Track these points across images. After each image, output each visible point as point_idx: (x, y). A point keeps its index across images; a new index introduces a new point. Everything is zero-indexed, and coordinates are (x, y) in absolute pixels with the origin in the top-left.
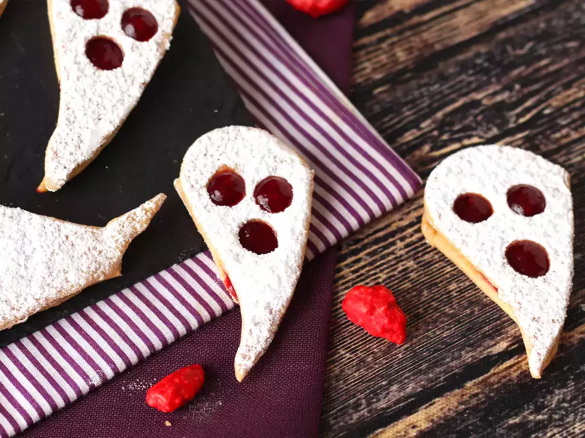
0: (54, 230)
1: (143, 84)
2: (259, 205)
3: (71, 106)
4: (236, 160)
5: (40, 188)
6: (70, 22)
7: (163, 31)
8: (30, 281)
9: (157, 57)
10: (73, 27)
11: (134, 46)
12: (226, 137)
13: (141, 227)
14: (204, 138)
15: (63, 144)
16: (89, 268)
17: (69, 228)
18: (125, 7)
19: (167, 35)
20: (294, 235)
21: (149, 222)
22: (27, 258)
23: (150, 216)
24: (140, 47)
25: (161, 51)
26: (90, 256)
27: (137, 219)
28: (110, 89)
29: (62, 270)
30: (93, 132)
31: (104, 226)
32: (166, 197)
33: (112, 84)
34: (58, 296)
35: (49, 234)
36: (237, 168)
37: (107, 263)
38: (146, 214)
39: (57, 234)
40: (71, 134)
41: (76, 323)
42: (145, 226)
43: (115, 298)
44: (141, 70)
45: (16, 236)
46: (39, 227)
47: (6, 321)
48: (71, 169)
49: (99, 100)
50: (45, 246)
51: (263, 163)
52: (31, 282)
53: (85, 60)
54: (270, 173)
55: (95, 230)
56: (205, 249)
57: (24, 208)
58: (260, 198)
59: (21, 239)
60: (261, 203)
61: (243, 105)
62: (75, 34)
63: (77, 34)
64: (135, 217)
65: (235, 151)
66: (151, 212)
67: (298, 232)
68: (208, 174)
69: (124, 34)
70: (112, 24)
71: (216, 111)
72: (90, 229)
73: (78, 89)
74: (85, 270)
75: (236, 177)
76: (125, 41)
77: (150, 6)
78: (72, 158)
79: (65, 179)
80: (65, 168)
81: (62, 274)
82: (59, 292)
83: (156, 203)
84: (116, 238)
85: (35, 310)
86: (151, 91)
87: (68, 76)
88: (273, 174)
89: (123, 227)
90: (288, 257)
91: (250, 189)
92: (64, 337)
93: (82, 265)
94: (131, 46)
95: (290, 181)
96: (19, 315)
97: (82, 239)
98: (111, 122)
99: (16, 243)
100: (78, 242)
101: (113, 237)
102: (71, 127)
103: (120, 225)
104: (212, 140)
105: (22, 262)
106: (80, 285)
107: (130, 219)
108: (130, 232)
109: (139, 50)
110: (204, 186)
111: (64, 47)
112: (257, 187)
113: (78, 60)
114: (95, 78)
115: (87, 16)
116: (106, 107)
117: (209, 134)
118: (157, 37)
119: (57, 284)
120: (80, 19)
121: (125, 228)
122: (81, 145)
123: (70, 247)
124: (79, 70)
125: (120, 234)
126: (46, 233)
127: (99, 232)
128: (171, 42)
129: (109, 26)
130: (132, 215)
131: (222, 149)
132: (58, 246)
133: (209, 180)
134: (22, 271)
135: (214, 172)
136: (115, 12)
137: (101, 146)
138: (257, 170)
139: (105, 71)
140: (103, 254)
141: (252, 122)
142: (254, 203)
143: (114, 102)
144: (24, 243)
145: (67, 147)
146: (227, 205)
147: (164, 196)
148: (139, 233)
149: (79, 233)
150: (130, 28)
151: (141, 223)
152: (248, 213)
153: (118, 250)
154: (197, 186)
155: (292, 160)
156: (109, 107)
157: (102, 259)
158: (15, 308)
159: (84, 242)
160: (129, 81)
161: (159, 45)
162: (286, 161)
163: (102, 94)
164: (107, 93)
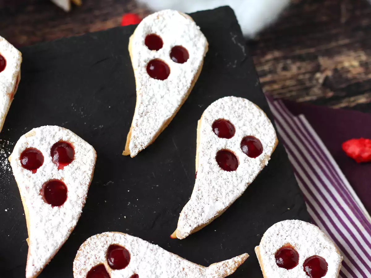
0: (176, 263)
1: (248, 183)
2: (305, 272)
3: (201, 189)
4: (296, 242)
5: (173, 236)
6: (210, 137)
7: (266, 154)
9: (259, 168)
10: (211, 140)
11: (246, 160)
12: (292, 226)
13: (230, 272)
14: (279, 224)
15: (192, 211)
17: (186, 263)
18: (245, 134)
19: (268, 156)
21: (235, 270)
22: (157, 277)
23: (237, 266)
24: (249, 160)
25: (262, 165)
27: (229, 267)
28: (227, 183)
30: (211, 207)
31: (207, 267)
32: (249, 256)
33: (228, 180)
35: (173, 265)
36: (296, 247)
38: (235, 264)
39: (177, 266)
40: (198, 206)
42: (233, 271)
44: (247, 175)
45: (153, 262)
46: (168, 259)
48: (194, 228)
49: (219, 189)
50: (169, 272)
51: (313, 246)
53: (214, 162)
54: (316, 253)
55: (201, 268)
57: (161, 245)
58: (307, 268)
59: (155, 264)
60: (307, 271)
61: (306, 208)
62: (212, 145)
63: (213, 145)
64: (227, 265)
65: (297, 235)
66: (238, 263)
68: (278, 247)
69: (241, 150)
70: (235, 143)
71: (289, 209)
72: (198, 267)
73: (207, 180)
75: (294, 252)
76: (241, 156)
77: (260, 137)
78: (195, 220)
79: (189, 233)
80: (190, 226)
83: (242, 259)
84: (213, 275)
86: (252, 188)
87: (203, 170)
88: (317, 255)
89: (219, 269)
91: (301, 261)
94: (244, 159)
95: (327, 261)
97: (193, 272)
98: (223, 203)
99: (151, 267)
100: (189, 273)
101: (211, 274)
102: (199, 201)
103: (218, 268)
104: (283, 226)
107: (224, 265)
108: (223, 273)
109: (248, 162)
110: (273, 254)
111: (203, 152)
112: (306, 261)
113: (211, 161)
114: (219, 174)
115: (221, 135)
116: (222, 193)
117: (282, 222)
118: (261, 156)
120: (216, 136)
121: (220, 270)
122: (203, 214)
123: (184, 276)
124: (210, 167)
125: (216, 273)
126: (171, 264)
127: (204, 270)
128: (269, 161)
129: (233, 144)
130: (226, 263)
131: (289, 233)
132: (177, 273)
133: (277, 250)
135: (281, 246)
136: (238, 136)
137: (215, 217)
138: (308, 251)
139: (226, 171)
141: (310, 220)
142: (302, 270)
143: (228, 191)
144: (156, 268)
145: (194, 213)
146: (286, 268)
147: (247, 255)
148: (228, 275)
149: (191, 268)
150: (246, 148)
151: (230, 269)
152: (298, 276)
154: (270, 253)
155: (331, 248)
156: (224, 194)
159: (193, 275)
160: (239, 180)
161: (261, 161)
162: (327, 248)
163: (221, 185)
164: (224, 185)
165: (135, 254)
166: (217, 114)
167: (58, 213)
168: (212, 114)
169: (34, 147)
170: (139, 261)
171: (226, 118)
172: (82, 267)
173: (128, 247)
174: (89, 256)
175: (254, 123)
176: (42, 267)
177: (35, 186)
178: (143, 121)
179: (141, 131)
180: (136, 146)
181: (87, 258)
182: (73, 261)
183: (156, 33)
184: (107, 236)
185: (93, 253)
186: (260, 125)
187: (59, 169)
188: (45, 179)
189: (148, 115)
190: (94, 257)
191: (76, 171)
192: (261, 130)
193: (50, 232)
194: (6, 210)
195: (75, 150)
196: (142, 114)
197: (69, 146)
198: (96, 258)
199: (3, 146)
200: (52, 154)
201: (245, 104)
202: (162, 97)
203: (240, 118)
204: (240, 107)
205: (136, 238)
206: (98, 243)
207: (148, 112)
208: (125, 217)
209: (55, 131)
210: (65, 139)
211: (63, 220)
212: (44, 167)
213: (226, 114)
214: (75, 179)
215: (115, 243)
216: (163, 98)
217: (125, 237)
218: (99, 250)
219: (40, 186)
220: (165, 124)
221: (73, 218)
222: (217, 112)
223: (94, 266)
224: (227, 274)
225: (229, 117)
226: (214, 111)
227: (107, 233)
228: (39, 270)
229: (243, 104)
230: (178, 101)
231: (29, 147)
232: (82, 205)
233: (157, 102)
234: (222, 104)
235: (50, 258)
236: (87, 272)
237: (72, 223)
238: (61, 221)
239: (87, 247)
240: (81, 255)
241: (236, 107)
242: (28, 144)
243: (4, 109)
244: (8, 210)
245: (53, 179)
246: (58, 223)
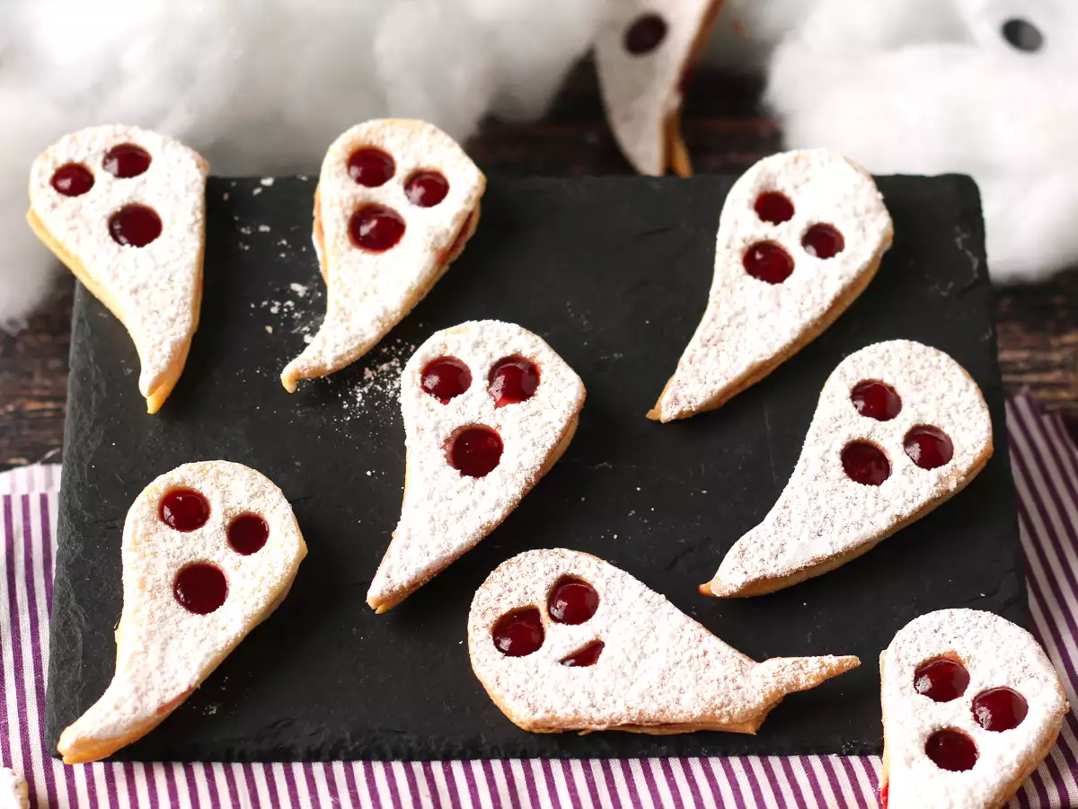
0: (693, 638)
1: (898, 516)
2: (973, 714)
3: (790, 505)
4: (973, 652)
5: (704, 587)
6: (840, 410)
7: (956, 466)
8: (632, 684)
9: (931, 491)
10: (841, 417)
11: (909, 469)
12: (974, 621)
13: (806, 682)
15: (758, 545)
16: (714, 699)
17: (714, 643)
18: (920, 421)
19: (959, 472)
20: (999, 763)
21: (820, 681)
22: (643, 656)
23: (825, 673)
24: (915, 472)
25: (941, 487)
26: (722, 686)
27: (806, 670)
28: (851, 505)
29: (678, 687)
30: (802, 546)
31: (760, 662)
32: (860, 663)
33: (855, 501)
34: (658, 715)
35: (685, 641)
36: (968, 661)
37: (740, 705)
38: (821, 668)
39: (694, 644)
40: (773, 537)
41: (670, 768)
42: (812, 682)
43: (735, 762)
44: (902, 500)
45: (642, 625)
46: (677, 627)
47: (577, 717)
48: (752, 578)
49: (831, 513)
50: (672, 651)
51: (1006, 668)
52: (633, 686)
53: (836, 460)
54: (1009, 682)
55: (746, 660)
57: (670, 598)
58: (980, 706)
59: (647, 630)
60: (978, 714)
62: (840, 427)
63: (842, 428)
64: (804, 666)
65: (977, 640)
66: (829, 670)
67: (1007, 763)
69: (903, 450)
70: (893, 433)
71: (983, 595)
72: (739, 656)
73: (809, 490)
74: (707, 697)
76: (899, 458)
77: (954, 432)
78: (760, 565)
79: (740, 587)
80: (746, 573)
81: (677, 692)
82: (661, 711)
83: (841, 663)
84: (766, 680)
85: (620, 720)
87: (805, 470)
88: (1011, 687)
89: (783, 670)
90: (976, 785)
91: (972, 691)
92: (646, 776)
93: (706, 692)
94: (904, 468)
95: (1029, 703)
96: (597, 716)
97: (724, 662)
98: (831, 544)
99: (637, 633)
100: (716, 664)
101: (763, 676)
103: (780, 667)
104: (953, 617)
105: (634, 657)
106: (692, 715)
107: (797, 665)
108: (789, 681)
109: (911, 475)
110: (914, 666)
112: (982, 693)
113: (828, 456)
114: (837, 485)
115: (866, 412)
116: (835, 525)
117: (954, 611)
118: (943, 470)
119: (663, 701)
120: (855, 412)
121: (785, 673)
122: (780, 555)
123: (703, 666)
124: (822, 468)
125: (775, 676)
126: (681, 637)
127: (750, 666)
129: (888, 433)
130: (802, 662)
131: (960, 632)
132: (688, 658)
133: (924, 660)
134: (628, 668)
135: (936, 655)
136: (905, 420)
137: (805, 567)
138: (993, 674)
139: (856, 482)
140: (740, 691)
142: (968, 708)
143: (849, 521)
144: (647, 637)
145: (761, 550)
146: (931, 698)
147: (857, 660)
148: (801, 688)
149: (723, 654)
150: (916, 450)
151: (808, 675)
152: (954, 717)
153: (762, 694)
154: (906, 663)
155: (1046, 680)
156: (838, 527)
157: (735, 696)
158: (597, 706)
159: (724, 668)
160: (880, 506)
161: (941, 479)
162: (1038, 678)
163: (838, 507)
164: (844, 509)
165: (611, 603)
166: (870, 367)
167: (470, 489)
168: (859, 367)
169: (458, 356)
170: (615, 616)
171: (888, 381)
172: (492, 603)
173: (599, 586)
174: (512, 584)
175: (947, 402)
176: (405, 584)
177: (436, 428)
178: (706, 355)
179: (695, 374)
180: (676, 401)
181: (507, 588)
182: (477, 589)
183: (783, 190)
184: (563, 557)
185: (522, 582)
186: (960, 409)
187: (497, 406)
188: (462, 421)
189: (720, 345)
190: (521, 590)
191: (530, 418)
192: (960, 418)
193: (442, 522)
194: (369, 473)
195: (541, 377)
196: (708, 341)
197: (534, 371)
198: (526, 593)
199: (400, 353)
200: (491, 377)
201: (939, 361)
202: (760, 317)
203: (920, 386)
204: (926, 364)
205: (621, 571)
206: (539, 565)
207: (722, 341)
208: (615, 537)
209: (510, 334)
210: (526, 353)
211: (475, 504)
212: (468, 398)
213: (890, 373)
214: (524, 432)
215: (576, 572)
216: (762, 319)
217: (600, 566)
218: (535, 579)
219: (447, 430)
220: (755, 370)
221: (498, 505)
222: (872, 364)
223: (516, 607)
224: (799, 685)
225: (895, 378)
226: (865, 362)
227: (565, 551)
228: (397, 588)
229: (934, 360)
230: (793, 330)
231: (447, 354)
232: (524, 483)
233: (747, 324)
234: (888, 351)
235: (428, 570)
236: (499, 615)
237: (492, 514)
238: (471, 504)
239: (514, 568)
240: (495, 580)
241: (917, 364)
242: (446, 347)
243: (419, 276)
244: (372, 474)
245: (478, 423)
246: (462, 508)
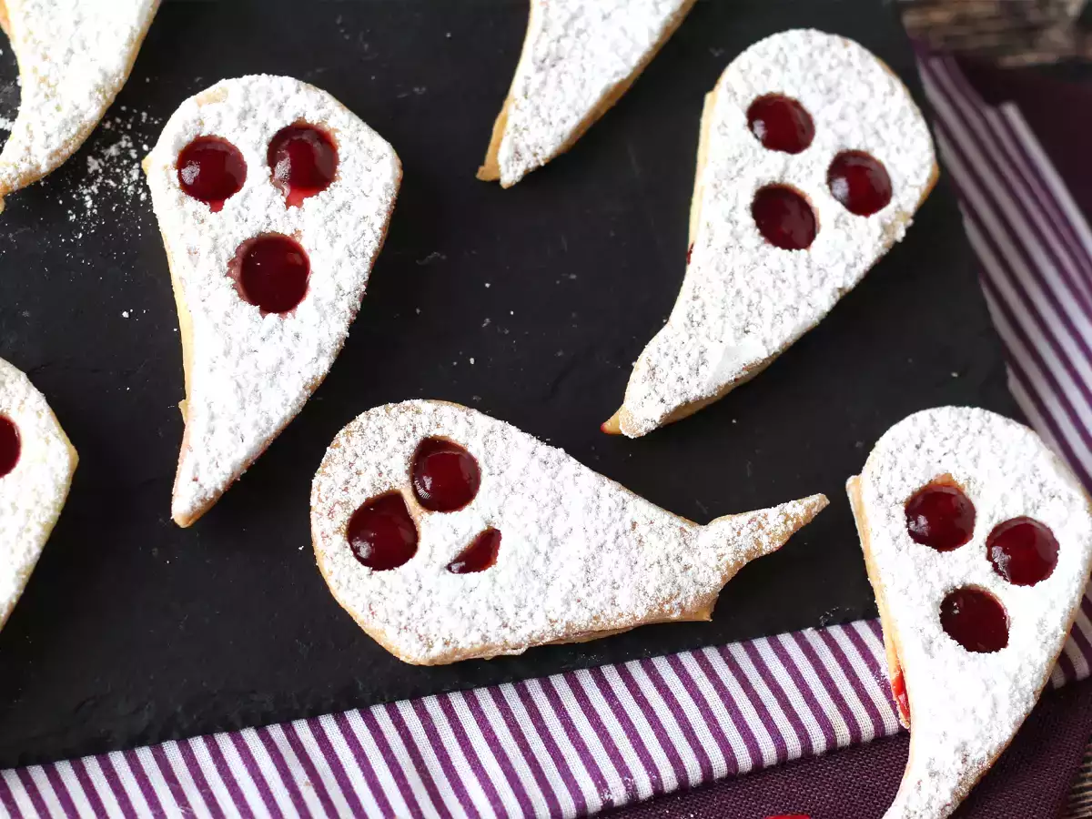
0: (614, 506)
1: (840, 290)
2: (991, 563)
3: (704, 295)
4: (971, 471)
5: (609, 426)
6: (739, 145)
7: (899, 206)
8: (548, 584)
9: (877, 248)
10: (741, 155)
11: (841, 219)
12: (963, 424)
13: (769, 544)
14: (923, 416)
15: (671, 358)
16: (659, 590)
17: (642, 509)
18: (842, 145)
19: (905, 214)
20: (1041, 633)
21: (785, 540)
22: (554, 542)
23: (791, 528)
24: (850, 222)
25: (888, 240)
26: (667, 570)
27: (768, 528)
28: (779, 283)
29: (609, 582)
30: (729, 353)
31: (704, 525)
32: (828, 502)
33: (784, 276)
34: (591, 624)
35: (604, 511)
36: (969, 486)
37: (692, 591)
38: (785, 523)
39: (617, 515)
40: (689, 344)
41: (607, 683)
42: (778, 544)
43: (687, 659)
44: (842, 266)
45: (543, 497)
46: (590, 493)
47: (487, 644)
48: (672, 407)
49: (755, 298)
50: (591, 531)
51: (1018, 489)
52: (550, 587)
53: (747, 220)
55: (687, 525)
56: (871, 615)
57: (570, 451)
58: (997, 550)
59: (551, 505)
60: (996, 560)
61: (1005, 379)
62: (742, 169)
63: (745, 170)
64: (763, 522)
65: (973, 453)
66: (795, 522)
67: (1050, 630)
68: (916, 482)
69: (828, 191)
70: (811, 169)
71: (955, 375)
72: (678, 522)
73: (722, 269)
74: (651, 591)
75: (963, 502)
76: (826, 205)
77: (888, 156)
78: (679, 387)
79: (657, 421)
80: (662, 401)
81: (608, 588)
82: (595, 618)
83: (808, 509)
84: (720, 551)
85: (543, 638)
86: (850, 306)
87: (710, 240)
88: (1030, 515)
89: (739, 534)
90: (1020, 669)
91: (982, 529)
92: (579, 701)
93: (648, 582)
94: (835, 216)
95: (1058, 536)
96: (512, 639)
97: (661, 535)
98: (764, 342)
99: (541, 510)
100: (650, 538)
101: (715, 547)
102: (692, 331)
103: (734, 529)
104: (936, 423)
105: (543, 547)
106: (635, 618)
107: (755, 523)
108: (749, 547)
109: (847, 228)
110: (901, 502)
111: (715, 186)
112: (996, 530)
113: (736, 216)
114: (756, 255)
115: (771, 142)
116: (764, 313)
117: (934, 412)
118: (886, 213)
119: (595, 603)
120: (757, 144)
121: (741, 537)
122: (702, 369)
123: (634, 544)
124: (732, 233)
125: (729, 545)
126: (598, 507)
127: (694, 533)
128: (909, 230)
129: (805, 171)
130: (759, 518)
131: (950, 444)
132: (613, 537)
133: (913, 493)
134: (539, 563)
135: (926, 482)
136: (823, 149)
137: (736, 380)
138: (1004, 499)
139: (779, 249)
140: (690, 572)
141: (1013, 412)
142: (983, 555)
143: (780, 307)
144: (555, 515)
145: (676, 365)
146: (934, 547)
147: (824, 500)
148: (764, 553)
149: (657, 524)
150: (842, 186)
151: (771, 535)
153: (718, 573)
154: (890, 499)
155: (1071, 499)
156: (768, 315)
157: (685, 581)
158: (510, 624)
159: (662, 543)
160: (817, 276)
161: (886, 228)
162: (1060, 497)
163: (762, 289)
164: (771, 289)
165: (497, 472)
166: (764, 77)
167: (278, 333)
168: (751, 79)
169: (220, 134)
170: (506, 490)
171: (791, 93)
172: (338, 495)
173: (475, 449)
174: (359, 464)
175: (872, 114)
176: (220, 487)
177: (215, 248)
178: (544, 83)
179: (535, 112)
180: (517, 155)
181: (354, 470)
182: (313, 477)
184: (417, 412)
185: (372, 457)
186: (890, 120)
187: (288, 204)
188: (247, 232)
189: (560, 66)
190: (373, 470)
191: (337, 216)
192: (891, 135)
193: (252, 387)
194: (125, 314)
195: (339, 151)
196: (543, 61)
197: (324, 139)
198: (380, 474)
199: (129, 127)
200: (272, 160)
201: (850, 55)
202: (604, 17)
203: (833, 95)
204: (834, 62)
205: (500, 423)
206: (389, 429)
207: (561, 58)
208: (472, 361)
209: (285, 93)
210: (312, 118)
211: (290, 354)
212: (246, 196)
213: (792, 82)
214: (334, 238)
215: (439, 432)
216: (606, 21)
217: (470, 419)
218: (389, 450)
219: (229, 250)
220: (608, 95)
221: (321, 352)
222: (767, 72)
223: (371, 496)
224: (761, 549)
225: (799, 90)
226: (757, 70)
227: (418, 402)
228: (211, 495)
229: (843, 54)
230: (651, 31)
231: (204, 134)
232: (349, 315)
233: (590, 30)
234: (781, 49)
235: (246, 461)
236: (351, 512)
237: (315, 366)
238: (284, 355)
239: (356, 439)
240: (335, 461)
241: (823, 63)
242: (202, 124)
243: (140, 18)
244: (130, 314)
245: (268, 231)
246: (274, 363)
